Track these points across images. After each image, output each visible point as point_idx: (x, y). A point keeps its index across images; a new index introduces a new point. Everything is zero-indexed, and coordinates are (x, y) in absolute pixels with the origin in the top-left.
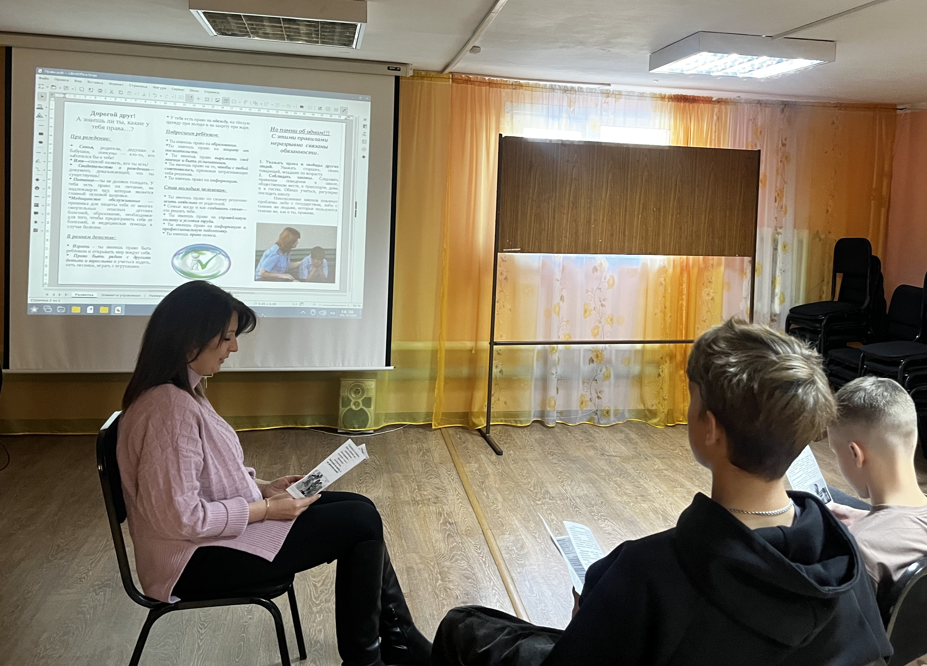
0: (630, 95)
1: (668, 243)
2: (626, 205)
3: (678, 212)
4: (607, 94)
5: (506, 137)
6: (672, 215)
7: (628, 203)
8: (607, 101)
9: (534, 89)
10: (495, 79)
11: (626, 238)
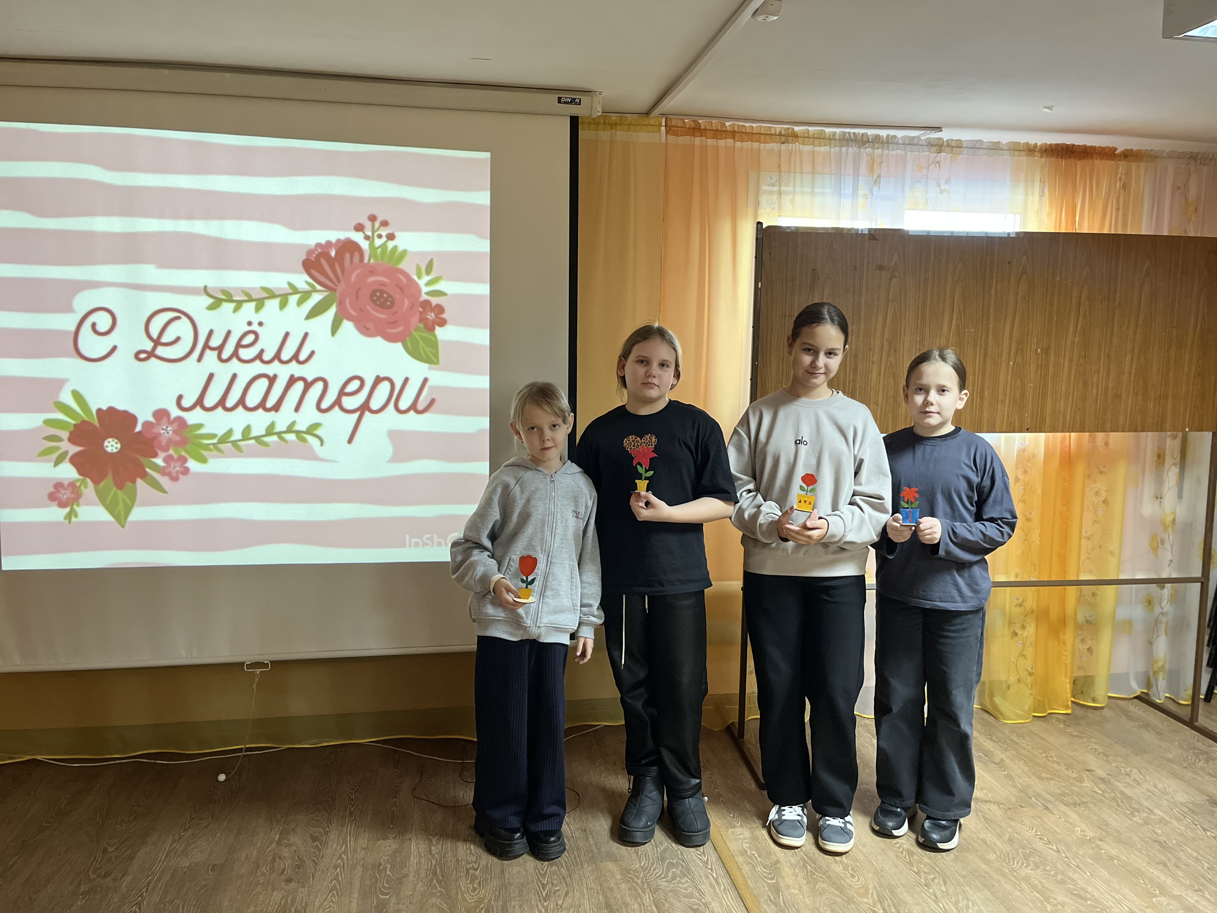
0: (976, 147)
1: (1062, 410)
2: (986, 344)
3: (1083, 354)
4: (939, 146)
5: (769, 227)
6: (1071, 360)
7: (990, 339)
8: (937, 159)
9: (817, 141)
10: (747, 125)
11: (986, 403)
